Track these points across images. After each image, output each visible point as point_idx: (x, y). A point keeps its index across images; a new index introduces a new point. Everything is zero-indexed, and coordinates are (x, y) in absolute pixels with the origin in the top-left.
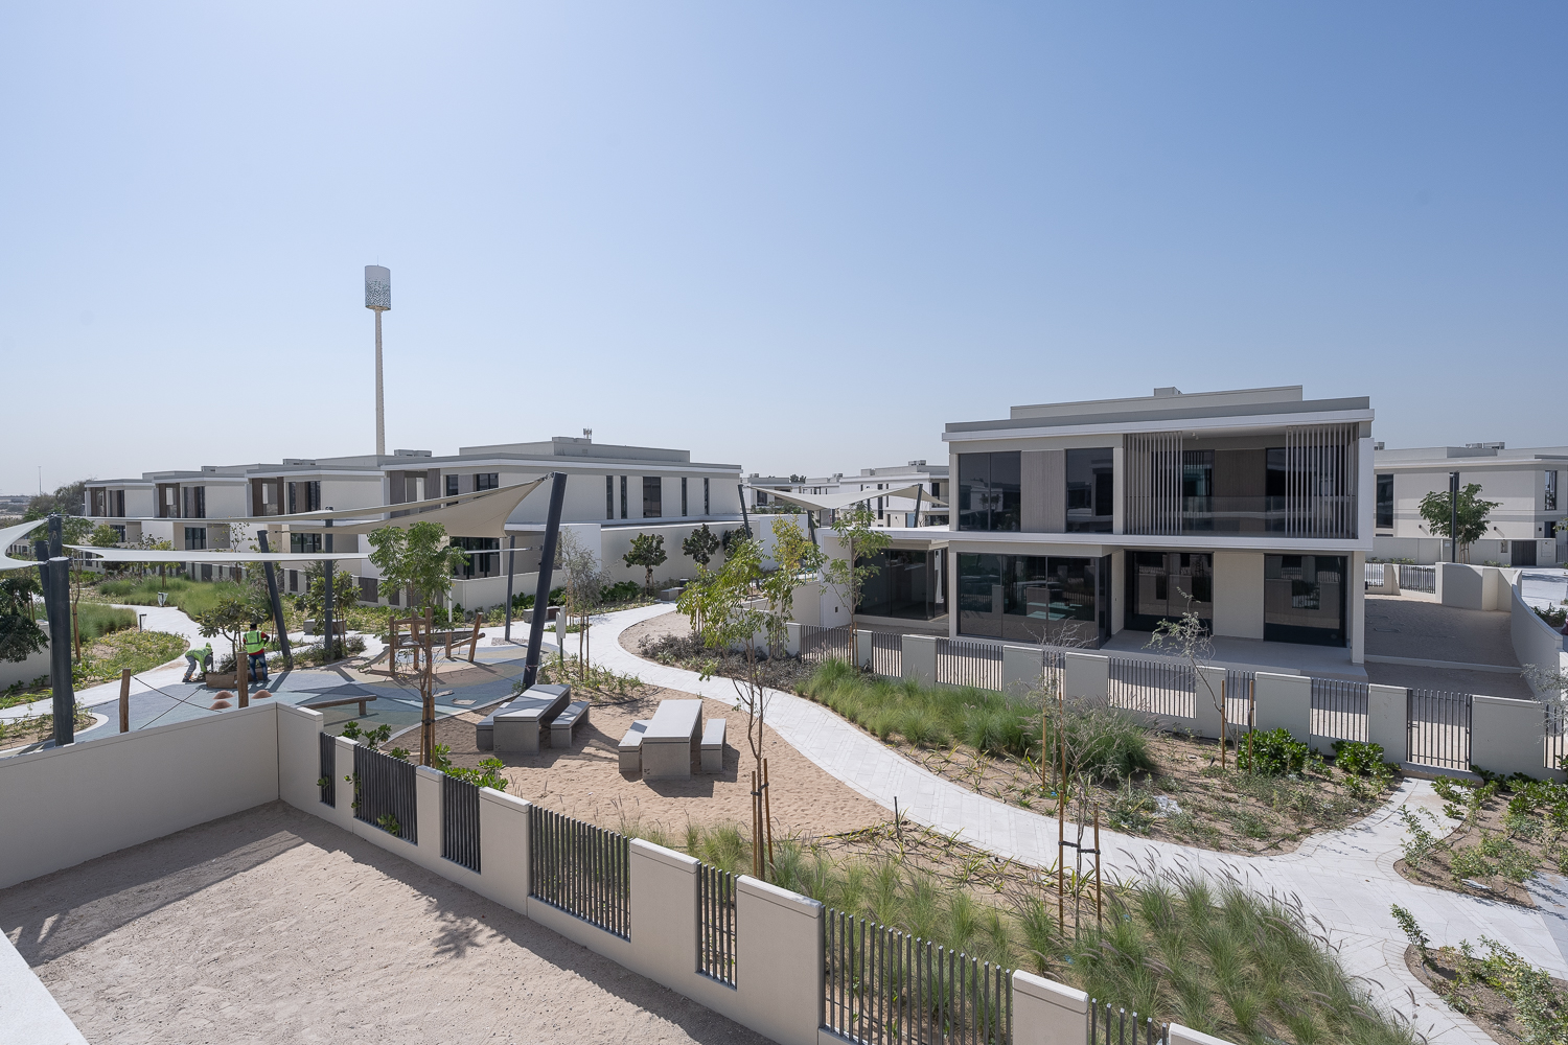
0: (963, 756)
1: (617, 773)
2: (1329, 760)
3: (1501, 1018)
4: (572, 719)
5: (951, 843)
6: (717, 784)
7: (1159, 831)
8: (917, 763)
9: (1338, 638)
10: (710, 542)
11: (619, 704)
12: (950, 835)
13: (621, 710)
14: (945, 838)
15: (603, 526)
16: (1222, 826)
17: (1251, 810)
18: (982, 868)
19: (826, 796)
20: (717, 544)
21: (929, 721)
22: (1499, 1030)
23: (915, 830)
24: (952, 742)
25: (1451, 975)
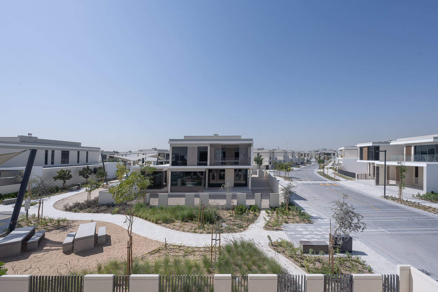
0: (178, 223)
1: (62, 253)
2: (249, 209)
3: (283, 252)
4: (38, 238)
5: (180, 247)
6: (104, 248)
7: (224, 231)
8: (167, 227)
9: (246, 185)
10: (89, 171)
11: (58, 229)
12: (180, 245)
13: (59, 231)
14: (179, 246)
15: (44, 167)
16: (235, 227)
17: (239, 222)
18: (189, 251)
19: (142, 243)
20: (92, 172)
21: (168, 216)
22: (284, 254)
23: (170, 246)
24: (175, 220)
25: (276, 246)
